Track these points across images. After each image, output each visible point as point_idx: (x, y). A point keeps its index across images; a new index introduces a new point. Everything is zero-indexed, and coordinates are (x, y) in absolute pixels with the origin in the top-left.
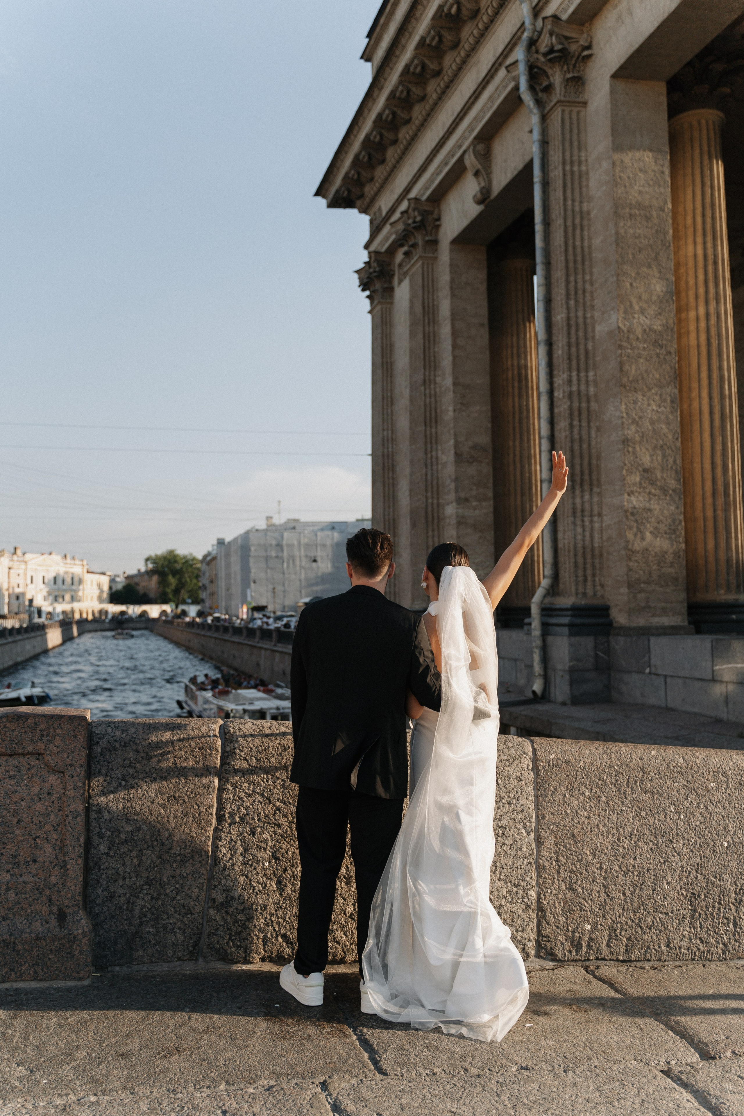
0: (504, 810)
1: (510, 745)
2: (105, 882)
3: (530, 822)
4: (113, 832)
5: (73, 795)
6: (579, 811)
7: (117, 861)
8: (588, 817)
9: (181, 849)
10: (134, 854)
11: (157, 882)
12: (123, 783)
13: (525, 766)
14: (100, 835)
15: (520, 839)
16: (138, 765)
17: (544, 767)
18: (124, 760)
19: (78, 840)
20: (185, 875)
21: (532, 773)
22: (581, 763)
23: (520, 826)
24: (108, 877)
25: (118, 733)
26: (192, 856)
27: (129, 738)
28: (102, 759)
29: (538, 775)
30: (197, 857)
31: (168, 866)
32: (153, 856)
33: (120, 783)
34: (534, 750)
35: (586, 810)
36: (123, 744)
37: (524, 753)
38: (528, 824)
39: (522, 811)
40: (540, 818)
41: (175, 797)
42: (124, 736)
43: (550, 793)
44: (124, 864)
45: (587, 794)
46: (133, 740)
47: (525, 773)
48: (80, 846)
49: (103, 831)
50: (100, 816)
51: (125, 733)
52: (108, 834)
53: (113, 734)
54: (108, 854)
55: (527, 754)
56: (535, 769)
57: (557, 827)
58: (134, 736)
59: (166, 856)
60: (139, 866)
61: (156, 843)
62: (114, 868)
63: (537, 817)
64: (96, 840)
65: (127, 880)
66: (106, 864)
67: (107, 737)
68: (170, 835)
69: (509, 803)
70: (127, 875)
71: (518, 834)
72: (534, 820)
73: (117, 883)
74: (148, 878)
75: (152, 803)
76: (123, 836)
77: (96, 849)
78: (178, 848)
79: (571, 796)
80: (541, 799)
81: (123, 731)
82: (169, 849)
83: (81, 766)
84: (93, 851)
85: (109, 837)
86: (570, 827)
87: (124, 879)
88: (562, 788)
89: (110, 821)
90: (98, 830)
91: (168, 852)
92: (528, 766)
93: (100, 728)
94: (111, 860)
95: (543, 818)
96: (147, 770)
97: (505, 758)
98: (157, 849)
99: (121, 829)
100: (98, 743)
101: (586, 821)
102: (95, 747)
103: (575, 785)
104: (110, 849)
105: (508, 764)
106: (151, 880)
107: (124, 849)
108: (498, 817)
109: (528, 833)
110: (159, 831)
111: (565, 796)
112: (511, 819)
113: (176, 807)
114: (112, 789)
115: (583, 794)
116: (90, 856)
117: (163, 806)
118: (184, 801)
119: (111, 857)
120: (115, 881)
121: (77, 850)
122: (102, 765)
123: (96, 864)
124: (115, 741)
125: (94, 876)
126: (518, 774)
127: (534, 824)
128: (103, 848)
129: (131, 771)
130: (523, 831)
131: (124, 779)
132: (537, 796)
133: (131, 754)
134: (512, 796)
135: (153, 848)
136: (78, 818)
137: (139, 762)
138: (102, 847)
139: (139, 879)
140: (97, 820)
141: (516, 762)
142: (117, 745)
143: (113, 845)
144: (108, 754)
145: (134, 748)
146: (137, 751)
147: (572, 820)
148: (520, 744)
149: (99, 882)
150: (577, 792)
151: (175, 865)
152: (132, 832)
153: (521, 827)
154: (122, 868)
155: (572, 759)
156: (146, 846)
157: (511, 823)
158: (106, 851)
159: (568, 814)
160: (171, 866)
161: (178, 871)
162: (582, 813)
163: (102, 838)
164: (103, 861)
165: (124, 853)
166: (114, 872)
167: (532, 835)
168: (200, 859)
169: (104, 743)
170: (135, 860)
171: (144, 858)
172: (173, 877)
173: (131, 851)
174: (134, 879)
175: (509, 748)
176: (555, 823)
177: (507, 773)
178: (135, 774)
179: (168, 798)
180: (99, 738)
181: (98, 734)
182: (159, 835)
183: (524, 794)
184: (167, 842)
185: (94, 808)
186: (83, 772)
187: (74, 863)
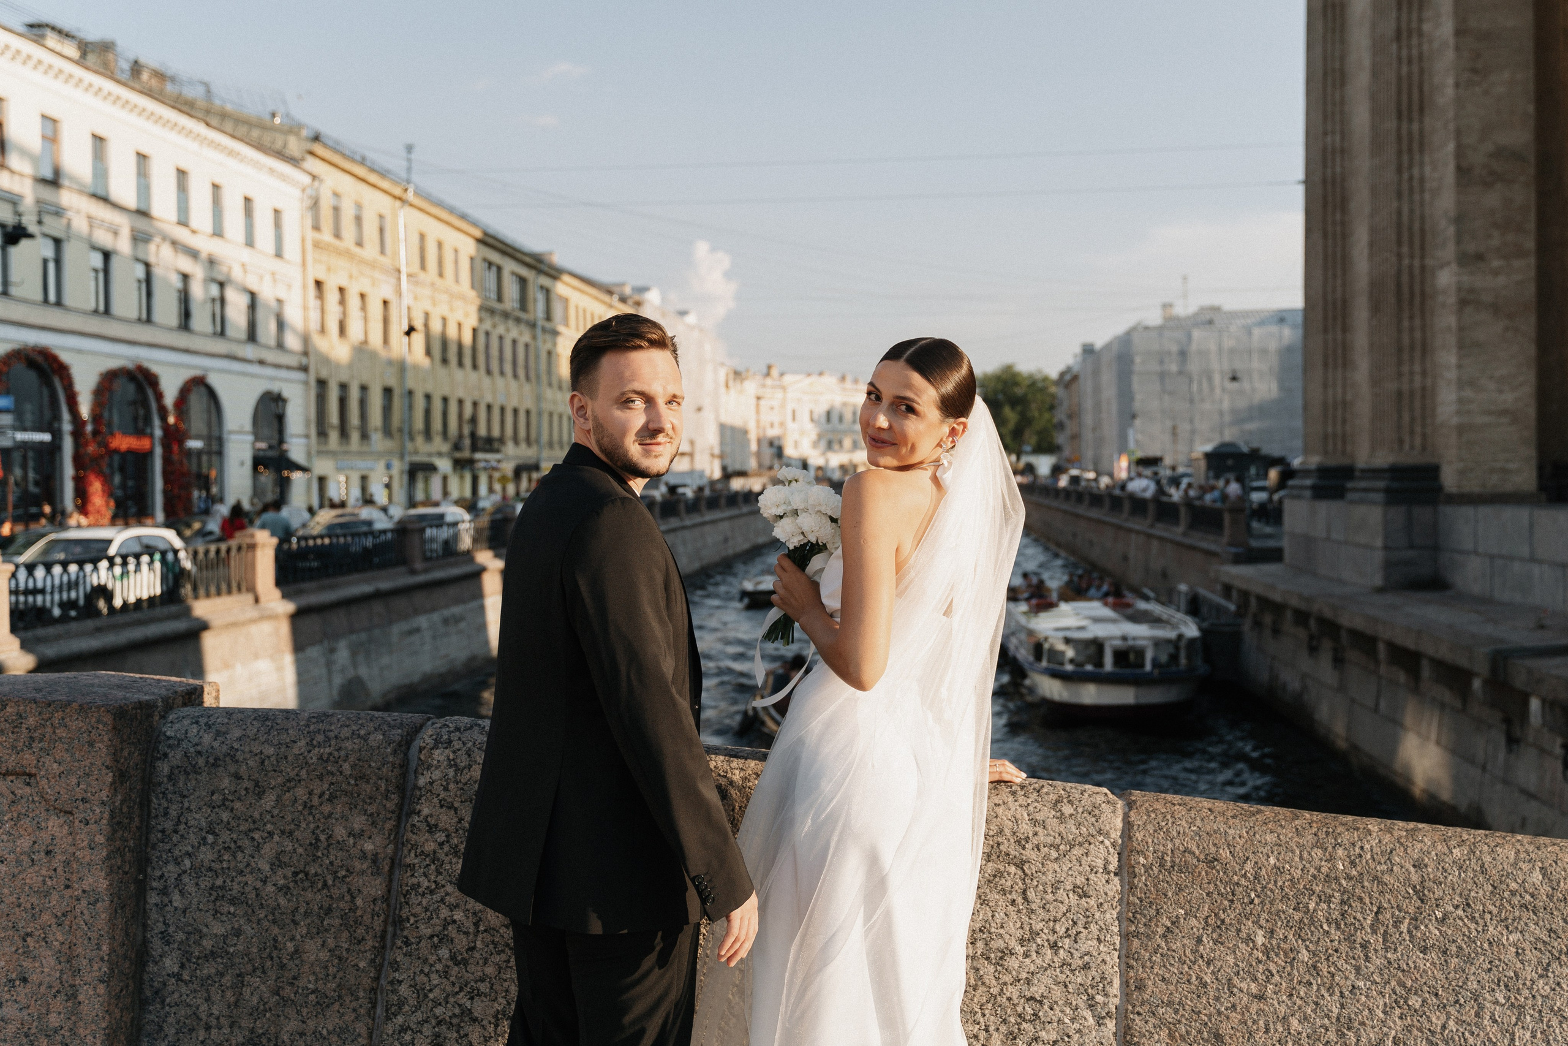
0: (1039, 961)
1: (1068, 810)
2: (173, 1031)
3: (1106, 995)
4: (189, 933)
5: (87, 859)
6: (1236, 980)
7: (195, 991)
8: (1261, 997)
9: (317, 980)
10: (227, 980)
11: (269, 1040)
12: (210, 838)
13: (1100, 863)
14: (165, 937)
15: (1079, 1031)
16: (237, 805)
17: (1148, 868)
18: (213, 794)
19: (99, 949)
20: (324, 1032)
21: (1116, 880)
22: (1248, 866)
23: (1081, 1001)
24: (178, 1022)
25: (207, 738)
26: (340, 996)
27: (225, 748)
28: (171, 788)
29: (1132, 887)
30: (348, 999)
31: (291, 1012)
32: (263, 987)
33: (204, 839)
34: (1128, 824)
35: (1255, 979)
36: (211, 760)
37: (1100, 832)
38: (1099, 998)
39: (1086, 967)
40: (1132, 988)
41: (307, 874)
42: (216, 744)
43: (1161, 930)
44: (208, 999)
45: (1260, 940)
46: (231, 754)
47: (1098, 880)
48: (102, 959)
49: (171, 930)
50: (166, 900)
51: (220, 739)
52: (180, 936)
53: (196, 740)
54: (178, 977)
55: (1107, 835)
56: (1126, 870)
57: (1176, 1012)
58: (236, 745)
59: (288, 991)
60: (236, 1004)
61: (269, 963)
62: (189, 1006)
63: (1125, 984)
64: (157, 946)
65: (214, 1031)
66: (176, 995)
67: (184, 745)
68: (296, 951)
69: (1054, 946)
70: (214, 1022)
71: (1073, 1020)
72: (1115, 989)
73: (194, 1035)
74: (252, 1031)
75: (264, 882)
76: (207, 943)
77: (156, 963)
78: (312, 978)
79: (1215, 942)
80: (1136, 943)
81: (218, 733)
82: (295, 978)
83: (103, 803)
84: (151, 968)
85: (181, 942)
86: (1210, 1016)
87: (208, 1028)
88: (1193, 922)
89: (184, 912)
90: (161, 927)
91: (292, 984)
92: (1107, 863)
93: (177, 726)
94: (184, 989)
95: (1141, 987)
96: (256, 815)
97: (1049, 840)
98: (272, 975)
99: (205, 930)
100: (166, 755)
101: (1254, 1008)
102: (159, 763)
103: (1230, 917)
104: (182, 966)
105: (1054, 854)
106: (259, 1036)
107: (209, 969)
108: (1024, 975)
109: (1100, 1021)
110: (275, 940)
111: (1199, 941)
112: (1057, 983)
113: (309, 895)
114: (189, 849)
115: (1249, 939)
116: (146, 977)
117: (285, 890)
118: (325, 885)
119: (186, 983)
120: (191, 1030)
121: (96, 967)
122: (170, 801)
123: (157, 993)
124: (199, 753)
125: (152, 1017)
126: (1080, 881)
127: (1117, 1001)
128: (170, 964)
129: (225, 816)
130: (1088, 1014)
131: (211, 831)
132: (1126, 936)
133: (226, 782)
134: (1061, 930)
135: (264, 972)
136: (99, 905)
137: (239, 799)
138: (168, 962)
139: (236, 1030)
140: (161, 907)
141: (1077, 851)
142: (201, 762)
143: (189, 960)
144: (182, 778)
145: (232, 768)
146: (238, 777)
147: (1217, 999)
148: (1093, 811)
149: (161, 1028)
150: (1232, 933)
151: (305, 1011)
152: (225, 937)
153: (1082, 1005)
154: (204, 1007)
155: (1225, 853)
156: (249, 967)
157: (1057, 993)
158: (176, 969)
159: (1205, 985)
160: (298, 1012)
161: (311, 1024)
162: (1244, 985)
163: (168, 943)
164: (170, 988)
165: (209, 977)
166: (189, 1012)
167: (1111, 1025)
168: (354, 1004)
169: (176, 757)
170: (229, 994)
171: (247, 991)
172: (302, 1034)
173: (222, 975)
174: (226, 1030)
175: (1061, 818)
176: (1170, 1004)
177: (1050, 876)
178: (233, 823)
179: (295, 874)
180: (170, 746)
181: (169, 738)
182: (276, 948)
183: (1093, 927)
184: (291, 965)
185: (155, 884)
186: (106, 815)
187: (91, 992)
